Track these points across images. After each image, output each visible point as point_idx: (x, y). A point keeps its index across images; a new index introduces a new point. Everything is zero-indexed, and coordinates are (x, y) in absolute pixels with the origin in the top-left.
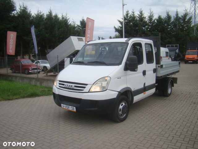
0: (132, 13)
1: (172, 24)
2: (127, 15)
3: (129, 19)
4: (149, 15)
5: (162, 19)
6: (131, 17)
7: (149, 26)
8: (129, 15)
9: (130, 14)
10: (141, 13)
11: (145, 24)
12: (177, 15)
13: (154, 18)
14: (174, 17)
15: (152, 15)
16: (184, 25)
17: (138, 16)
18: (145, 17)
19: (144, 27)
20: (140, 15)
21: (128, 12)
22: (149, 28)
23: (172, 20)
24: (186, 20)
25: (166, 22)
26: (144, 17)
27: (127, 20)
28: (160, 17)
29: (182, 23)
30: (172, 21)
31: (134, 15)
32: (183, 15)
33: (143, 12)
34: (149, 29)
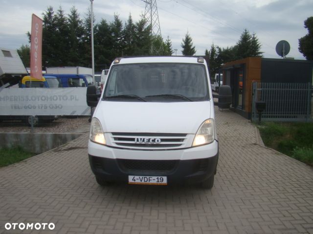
0: (59, 13)
1: (123, 34)
2: (50, 14)
3: (53, 22)
4: (87, 17)
5: (108, 26)
6: (56, 18)
7: (88, 35)
8: (53, 15)
9: (55, 13)
10: (74, 13)
11: (81, 31)
12: (130, 21)
13: (94, 24)
14: (126, 24)
16: (140, 36)
17: (69, 17)
18: (80, 20)
19: (79, 36)
20: (73, 16)
21: (51, 9)
22: (87, 39)
23: (123, 28)
24: (143, 30)
25: (113, 30)
26: (78, 21)
27: (50, 24)
28: (104, 22)
29: (138, 34)
30: (123, 29)
31: (61, 15)
32: (139, 22)
33: (78, 12)
34: (86, 41)
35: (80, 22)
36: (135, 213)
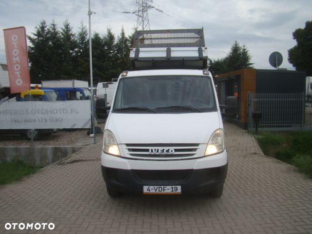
0: (52, 27)
1: (116, 47)
2: (43, 28)
3: (46, 35)
4: (80, 31)
5: (101, 39)
6: (49, 32)
7: (81, 48)
8: (46, 29)
9: (48, 27)
10: (67, 26)
11: (74, 45)
12: (123, 34)
13: (88, 37)
14: (118, 37)
15: (85, 32)
17: (62, 31)
18: (73, 33)
19: (72, 49)
20: (66, 30)
21: (44, 23)
22: (80, 52)
23: (116, 41)
25: (106, 43)
26: (71, 34)
27: (43, 37)
28: (96, 36)
30: (116, 43)
31: (54, 29)
32: (131, 35)
33: (71, 26)
34: (79, 54)
35: (73, 35)
36: (151, 223)
